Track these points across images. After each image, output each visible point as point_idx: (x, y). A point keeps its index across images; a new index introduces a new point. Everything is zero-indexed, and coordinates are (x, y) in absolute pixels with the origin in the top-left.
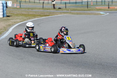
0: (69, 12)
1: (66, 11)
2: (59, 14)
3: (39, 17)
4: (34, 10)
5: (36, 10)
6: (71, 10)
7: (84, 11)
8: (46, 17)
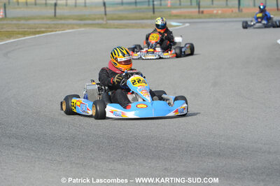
0: (104, 22)
1: (100, 21)
2: (69, 29)
3: (19, 36)
4: (31, 22)
5: (36, 21)
6: (109, 20)
7: (143, 19)
8: (34, 36)
